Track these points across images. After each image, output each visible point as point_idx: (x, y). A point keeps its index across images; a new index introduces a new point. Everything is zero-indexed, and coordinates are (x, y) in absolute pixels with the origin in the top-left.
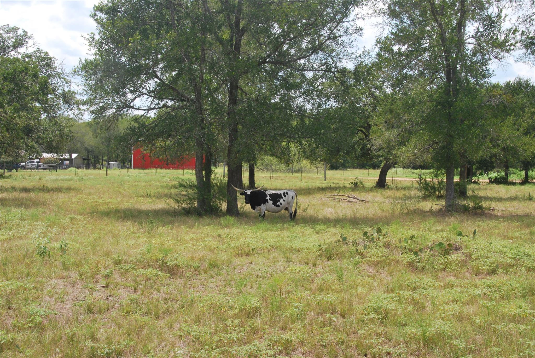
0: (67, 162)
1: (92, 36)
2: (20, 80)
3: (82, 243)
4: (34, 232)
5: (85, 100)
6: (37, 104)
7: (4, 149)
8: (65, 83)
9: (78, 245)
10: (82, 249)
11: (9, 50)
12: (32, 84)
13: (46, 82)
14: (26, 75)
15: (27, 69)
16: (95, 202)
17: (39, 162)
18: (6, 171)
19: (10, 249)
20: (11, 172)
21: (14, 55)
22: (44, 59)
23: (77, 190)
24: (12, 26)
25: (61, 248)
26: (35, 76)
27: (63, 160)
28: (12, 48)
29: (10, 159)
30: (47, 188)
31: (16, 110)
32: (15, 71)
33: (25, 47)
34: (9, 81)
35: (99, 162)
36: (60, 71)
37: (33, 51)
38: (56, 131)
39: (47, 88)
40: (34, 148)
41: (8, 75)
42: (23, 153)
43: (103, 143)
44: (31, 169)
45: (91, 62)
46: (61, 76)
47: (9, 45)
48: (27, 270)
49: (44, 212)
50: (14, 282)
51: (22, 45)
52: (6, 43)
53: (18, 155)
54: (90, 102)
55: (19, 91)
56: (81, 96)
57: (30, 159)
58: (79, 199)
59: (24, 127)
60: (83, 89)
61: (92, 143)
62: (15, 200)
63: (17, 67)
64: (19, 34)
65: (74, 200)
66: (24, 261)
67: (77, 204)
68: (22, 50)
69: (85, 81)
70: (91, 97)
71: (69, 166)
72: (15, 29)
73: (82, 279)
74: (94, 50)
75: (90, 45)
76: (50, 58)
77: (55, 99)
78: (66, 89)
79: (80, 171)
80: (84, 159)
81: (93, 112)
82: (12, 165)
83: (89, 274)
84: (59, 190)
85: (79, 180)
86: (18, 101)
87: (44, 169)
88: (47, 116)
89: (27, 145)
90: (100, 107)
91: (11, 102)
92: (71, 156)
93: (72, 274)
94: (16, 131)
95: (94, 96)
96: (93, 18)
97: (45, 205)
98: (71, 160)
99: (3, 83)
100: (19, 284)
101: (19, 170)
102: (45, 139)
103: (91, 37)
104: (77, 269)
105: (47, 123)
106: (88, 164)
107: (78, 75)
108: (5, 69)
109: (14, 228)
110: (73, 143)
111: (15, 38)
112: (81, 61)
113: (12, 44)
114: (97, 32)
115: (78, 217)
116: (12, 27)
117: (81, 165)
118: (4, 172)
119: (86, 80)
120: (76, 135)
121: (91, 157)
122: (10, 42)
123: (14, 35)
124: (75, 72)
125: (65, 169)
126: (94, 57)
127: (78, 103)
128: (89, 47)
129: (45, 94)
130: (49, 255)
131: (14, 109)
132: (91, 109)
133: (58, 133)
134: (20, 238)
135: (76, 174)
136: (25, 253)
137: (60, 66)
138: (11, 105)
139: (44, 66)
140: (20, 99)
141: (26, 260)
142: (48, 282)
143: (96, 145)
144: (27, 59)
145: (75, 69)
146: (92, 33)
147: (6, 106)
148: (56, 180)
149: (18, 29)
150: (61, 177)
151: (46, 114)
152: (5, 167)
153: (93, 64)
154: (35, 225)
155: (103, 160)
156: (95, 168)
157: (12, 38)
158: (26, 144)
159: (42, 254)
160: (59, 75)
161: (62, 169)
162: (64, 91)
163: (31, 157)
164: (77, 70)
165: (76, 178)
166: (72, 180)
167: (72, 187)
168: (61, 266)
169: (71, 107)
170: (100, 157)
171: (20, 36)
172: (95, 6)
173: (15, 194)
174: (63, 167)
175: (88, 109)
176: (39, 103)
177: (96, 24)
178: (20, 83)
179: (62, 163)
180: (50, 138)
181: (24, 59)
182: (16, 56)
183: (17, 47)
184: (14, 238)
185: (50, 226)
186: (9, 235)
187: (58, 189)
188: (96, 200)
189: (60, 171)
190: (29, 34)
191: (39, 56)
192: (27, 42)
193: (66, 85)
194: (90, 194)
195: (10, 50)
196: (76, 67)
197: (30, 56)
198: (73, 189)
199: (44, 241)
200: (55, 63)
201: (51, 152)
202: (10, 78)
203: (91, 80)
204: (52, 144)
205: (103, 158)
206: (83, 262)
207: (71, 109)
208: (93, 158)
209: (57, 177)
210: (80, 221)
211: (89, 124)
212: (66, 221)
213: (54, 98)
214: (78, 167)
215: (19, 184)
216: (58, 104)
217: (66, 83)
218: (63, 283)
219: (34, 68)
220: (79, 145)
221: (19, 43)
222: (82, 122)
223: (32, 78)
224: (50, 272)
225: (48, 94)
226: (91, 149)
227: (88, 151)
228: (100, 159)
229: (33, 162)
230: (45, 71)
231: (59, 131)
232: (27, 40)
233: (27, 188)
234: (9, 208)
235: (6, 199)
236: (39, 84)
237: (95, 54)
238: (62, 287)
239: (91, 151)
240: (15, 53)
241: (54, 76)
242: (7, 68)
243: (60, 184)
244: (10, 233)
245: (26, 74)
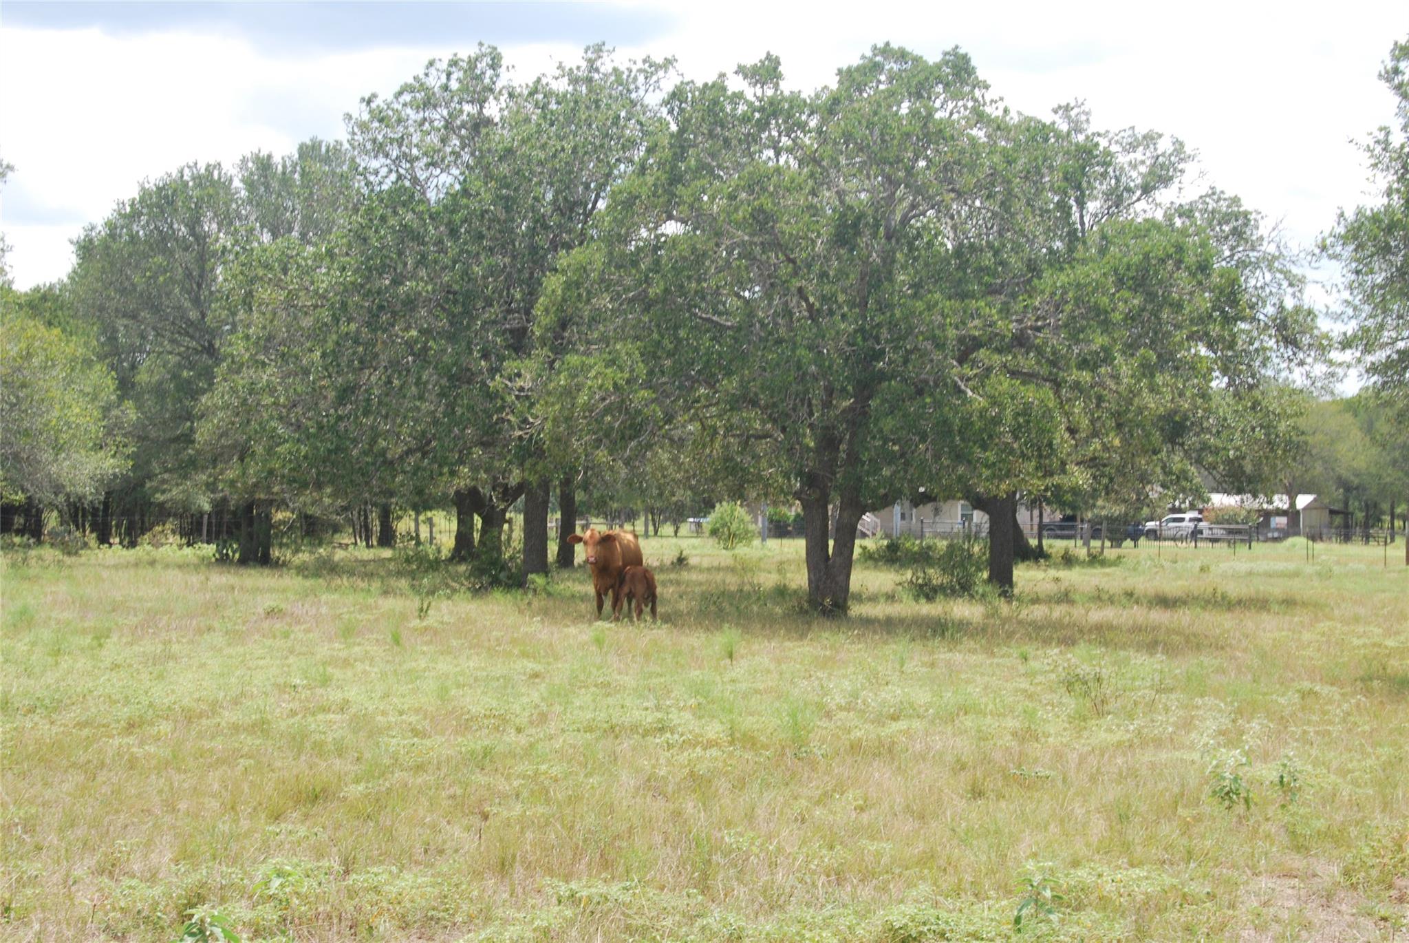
0: (1282, 521)
1: (1381, 136)
2: (1160, 282)
3: (1343, 772)
4: (1195, 727)
5: (1349, 334)
6: (1203, 351)
7: (1105, 481)
8: (1285, 284)
9: (1333, 777)
10: (1346, 791)
11: (1130, 197)
12: (1191, 293)
13: (1234, 282)
14: (1178, 268)
15: (1180, 249)
16: (1374, 645)
17: (1200, 520)
18: (1107, 543)
19: (1133, 773)
20: (1119, 546)
21: (1145, 211)
22: (1226, 218)
23: (1316, 607)
24: (1141, 131)
25: (1281, 782)
26: (1204, 267)
27: (1267, 515)
28: (1138, 193)
29: (1118, 510)
30: (1224, 597)
31: (1147, 370)
32: (1146, 256)
33: (1174, 186)
34: (1130, 288)
35: (1380, 520)
36: (1272, 249)
37: (1197, 198)
38: (1253, 429)
39: (1234, 303)
40: (1186, 479)
41: (1128, 269)
42: (1154, 492)
43: (1394, 462)
44: (1174, 539)
45: (1375, 218)
46: (1276, 264)
47: (1132, 184)
48: (1184, 841)
49: (1221, 670)
50: (1153, 875)
51: (1166, 181)
52: (1124, 179)
53: (1142, 500)
54: (1365, 340)
55: (1156, 314)
56: (1339, 323)
57: (1174, 510)
58: (1323, 634)
59: (1161, 418)
60: (1346, 301)
61: (1361, 463)
62: (1136, 629)
63: (1153, 246)
64: (1159, 152)
65: (1306, 636)
66: (1174, 813)
67: (1319, 650)
68: (1166, 196)
69: (1353, 277)
70: (1370, 323)
71: (1285, 534)
72: (1152, 138)
73: (1354, 887)
74: (1386, 179)
75: (1375, 165)
76: (1246, 215)
77: (1255, 333)
78: (1289, 304)
79: (1319, 546)
80: (1332, 512)
81: (1373, 369)
82: (1122, 528)
83: (1374, 873)
84: (1260, 604)
85: (1319, 574)
86: (1152, 342)
87: (1214, 540)
88: (1229, 385)
89: (1166, 471)
90: (1398, 352)
91: (1130, 346)
92: (1293, 504)
93: (1320, 867)
94: (1143, 430)
95: (1380, 319)
96: (1389, 80)
97: (1222, 648)
98: (1292, 514)
99: (1114, 294)
100: (1168, 880)
101: (1142, 541)
102: (1222, 453)
103: (1378, 142)
104: (1335, 853)
105: (1229, 405)
106: (1347, 526)
107: (1330, 257)
108: (1119, 255)
109: (1139, 711)
110: (1302, 463)
111: (1148, 162)
112: (1342, 215)
113: (1139, 181)
114: (1396, 125)
115: (1324, 690)
116: (1144, 132)
117: (1325, 531)
118: (1103, 547)
119: (1358, 272)
120: (1310, 439)
121: (1356, 504)
122: (1134, 174)
123: (1148, 154)
124: (1324, 248)
125: (1275, 540)
126: (1385, 201)
127: (1322, 347)
128: (1370, 173)
129: (1228, 320)
130: (1247, 801)
131: (1142, 365)
132: (1369, 359)
133: (1260, 434)
134: (1158, 743)
135: (1311, 557)
136: (1176, 790)
137: (1273, 234)
138: (1132, 355)
139: (1226, 238)
140: (1158, 338)
141: (1180, 810)
142: (1247, 883)
143: (1373, 470)
144: (1178, 222)
145: (1324, 240)
146: (1381, 129)
147: (1119, 359)
148: (1250, 574)
149: (1160, 136)
150: (1263, 566)
151: (1226, 379)
152: (1104, 533)
153: (1381, 221)
154: (1198, 708)
155: (1393, 517)
156: (1367, 538)
157: (1143, 162)
158: (1164, 468)
159: (1227, 795)
160: (1270, 262)
161: (1267, 540)
162: (1281, 308)
163: (1177, 503)
164: (1328, 242)
165: (1309, 569)
166: (1296, 574)
167: (1298, 597)
168: (1284, 839)
169: (1301, 355)
170: (1385, 506)
171: (1163, 154)
172: (1396, 43)
173: (1138, 614)
174: (1270, 535)
175: (1359, 361)
176: (1210, 346)
177: (1398, 99)
178: (1160, 293)
179: (1266, 523)
180: (1237, 449)
181: (1170, 220)
182: (1149, 215)
183: (1154, 188)
184: (1143, 741)
185: (1239, 712)
186: (1127, 731)
187: (1258, 600)
188: (1376, 640)
189: (1259, 548)
190: (1188, 149)
191: (1213, 212)
192: (1182, 171)
193: (1290, 290)
194: (1356, 619)
195: (1134, 198)
196: (1326, 234)
197: (1186, 212)
198: (1304, 604)
199: (1231, 757)
200: (1257, 228)
201: (1239, 491)
202: (1132, 278)
203: (1372, 272)
204: (1241, 467)
205: (1392, 508)
206: (1353, 831)
207: (1302, 363)
208: (1361, 510)
209: (1253, 565)
210: (1330, 702)
211: (1352, 406)
212: (1287, 700)
213: (1250, 331)
214: (1314, 537)
215: (1143, 584)
216: (1265, 349)
217: (1291, 285)
218: (1295, 892)
219: (1203, 245)
220: (1319, 468)
221: (1160, 176)
222: (1328, 398)
223: (1191, 274)
224: (1253, 855)
225: (1236, 319)
226: (1356, 481)
227: (1348, 488)
228: (1383, 513)
229: (1182, 520)
230: (1227, 253)
231: (1262, 427)
232: (1180, 167)
233: (1170, 596)
234: (1122, 653)
235: (1111, 627)
236: (1211, 291)
237: (1389, 193)
238: (1291, 904)
239: (1357, 488)
240: (1147, 207)
241: (1257, 265)
242: (1124, 249)
243: (1261, 587)
244: (1131, 728)
245: (1179, 263)
